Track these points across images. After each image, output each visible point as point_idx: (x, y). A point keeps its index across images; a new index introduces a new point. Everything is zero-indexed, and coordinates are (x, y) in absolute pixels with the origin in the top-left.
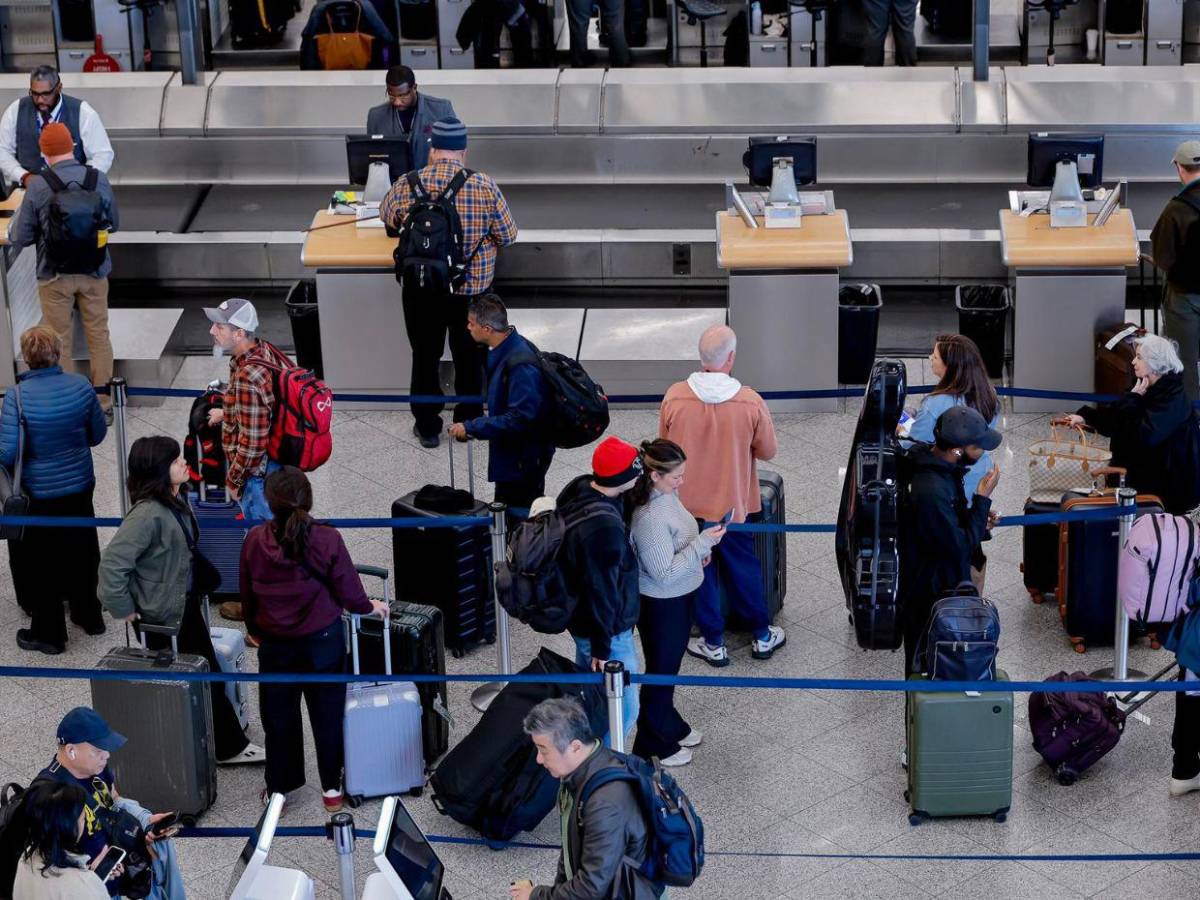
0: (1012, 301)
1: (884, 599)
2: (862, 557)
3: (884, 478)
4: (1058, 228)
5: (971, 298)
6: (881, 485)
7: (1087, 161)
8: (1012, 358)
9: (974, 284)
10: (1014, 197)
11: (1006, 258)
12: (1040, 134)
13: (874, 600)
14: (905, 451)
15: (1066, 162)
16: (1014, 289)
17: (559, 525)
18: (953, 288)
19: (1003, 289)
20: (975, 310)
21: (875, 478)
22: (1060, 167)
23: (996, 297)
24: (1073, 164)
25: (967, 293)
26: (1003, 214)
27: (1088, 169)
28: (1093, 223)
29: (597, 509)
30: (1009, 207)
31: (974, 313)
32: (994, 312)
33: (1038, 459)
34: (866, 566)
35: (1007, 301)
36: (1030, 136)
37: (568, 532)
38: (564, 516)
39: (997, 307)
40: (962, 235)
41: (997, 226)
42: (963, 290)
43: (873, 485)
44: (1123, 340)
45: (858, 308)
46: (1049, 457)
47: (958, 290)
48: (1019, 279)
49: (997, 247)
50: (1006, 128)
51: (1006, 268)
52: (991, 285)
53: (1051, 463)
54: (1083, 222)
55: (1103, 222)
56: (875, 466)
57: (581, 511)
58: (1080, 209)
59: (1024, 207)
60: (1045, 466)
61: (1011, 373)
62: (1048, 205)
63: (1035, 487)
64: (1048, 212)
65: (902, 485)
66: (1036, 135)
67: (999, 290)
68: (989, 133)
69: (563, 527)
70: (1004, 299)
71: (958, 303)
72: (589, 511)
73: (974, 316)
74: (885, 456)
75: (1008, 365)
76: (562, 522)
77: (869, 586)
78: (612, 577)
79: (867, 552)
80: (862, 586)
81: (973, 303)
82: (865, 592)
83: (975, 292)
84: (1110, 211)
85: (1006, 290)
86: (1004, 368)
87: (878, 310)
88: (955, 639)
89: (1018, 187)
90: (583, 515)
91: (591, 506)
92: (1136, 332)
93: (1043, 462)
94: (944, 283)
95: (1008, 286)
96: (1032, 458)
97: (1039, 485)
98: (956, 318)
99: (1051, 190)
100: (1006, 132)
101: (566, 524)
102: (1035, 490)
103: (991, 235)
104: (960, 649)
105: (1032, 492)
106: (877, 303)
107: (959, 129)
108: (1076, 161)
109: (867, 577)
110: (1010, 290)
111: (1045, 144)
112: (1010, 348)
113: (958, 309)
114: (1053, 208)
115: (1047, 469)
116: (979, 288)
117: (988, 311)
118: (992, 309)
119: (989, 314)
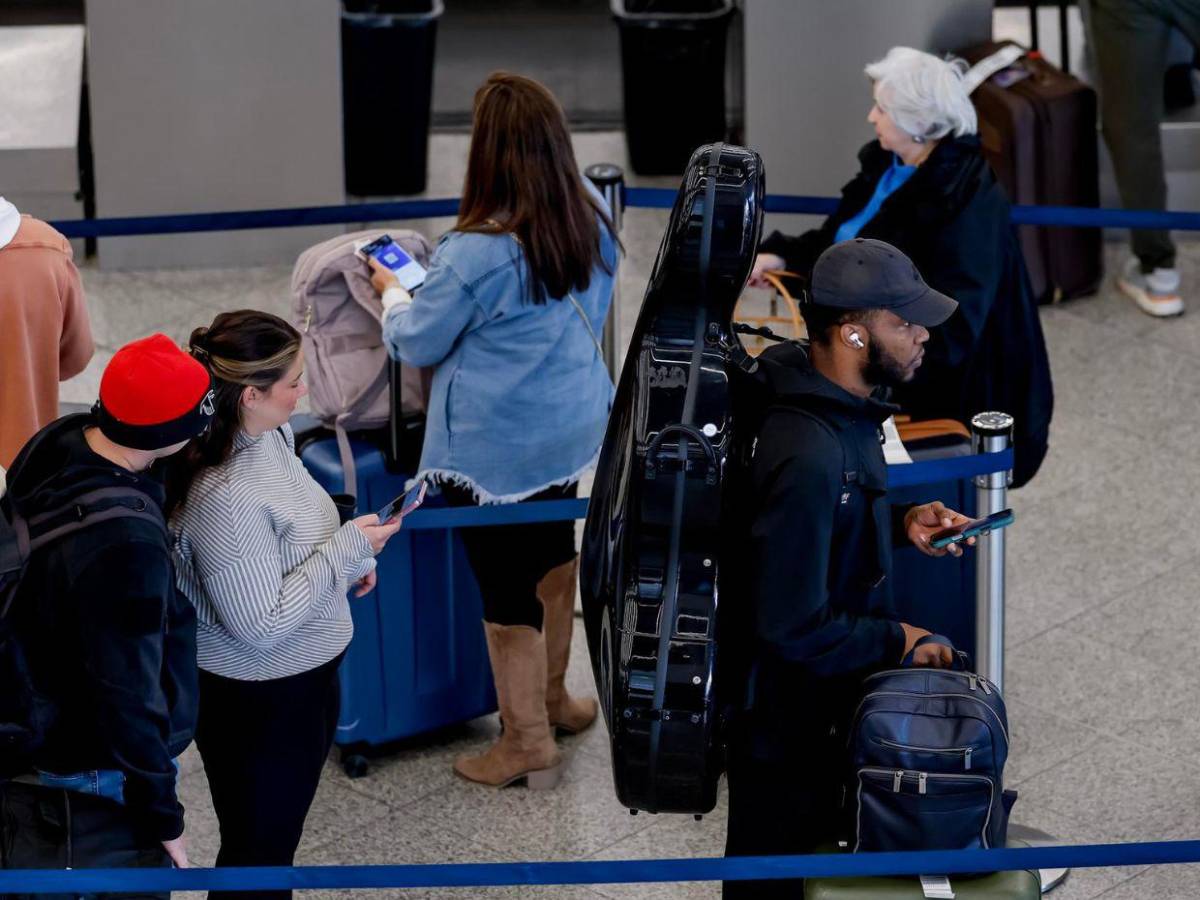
1: (682, 695)
2: (637, 599)
3: (700, 422)
6: (691, 438)
8: (741, 129)
13: (659, 702)
14: (751, 361)
17: (15, 537)
20: (654, 19)
21: (678, 419)
29: (105, 504)
31: (653, 25)
32: (701, 22)
34: (647, 620)
37: (38, 555)
38: (26, 517)
39: (706, 10)
43: (673, 437)
44: (990, 79)
45: (387, 20)
56: (680, 392)
57: (68, 506)
65: (738, 438)
69: (25, 544)
71: (617, 4)
72: (88, 510)
73: (654, 31)
74: (703, 375)
76: (21, 527)
77: (651, 667)
78: (145, 660)
79: (651, 588)
80: (634, 665)
81: (651, 2)
82: (640, 683)
87: (433, 24)
88: (899, 765)
90: (71, 516)
91: (90, 498)
98: (612, 39)
101: (33, 535)
104: (910, 787)
106: (429, 7)
109: (645, 646)
113: (617, 19)
117: (685, 21)
118: (696, 16)
119: (687, 27)
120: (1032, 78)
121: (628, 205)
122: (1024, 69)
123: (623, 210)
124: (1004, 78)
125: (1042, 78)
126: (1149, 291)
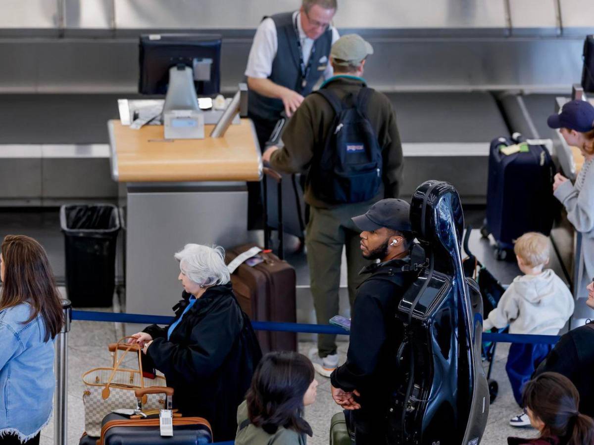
0: (123, 222)
4: (173, 140)
5: (78, 219)
7: (203, 67)
8: (124, 285)
9: (80, 204)
10: (125, 107)
11: (116, 173)
12: (153, 37)
15: (181, 68)
16: (125, 209)
18: (57, 209)
19: (111, 209)
20: (82, 232)
22: (174, 73)
23: (105, 218)
24: (188, 71)
25: (73, 214)
26: (112, 125)
27: (206, 76)
28: (211, 135)
30: (118, 118)
31: (81, 235)
32: (105, 234)
33: (92, 390)
35: (117, 222)
36: (141, 39)
39: (107, 228)
40: (67, 151)
41: (105, 139)
42: (68, 210)
44: (244, 263)
46: (103, 388)
47: (63, 211)
48: (130, 195)
49: (105, 164)
50: (114, 33)
51: (115, 185)
52: (100, 205)
53: (106, 394)
54: (200, 134)
55: (222, 134)
58: (196, 119)
59: (136, 117)
60: (100, 397)
61: (122, 302)
62: (162, 114)
63: (90, 421)
64: (162, 122)
66: (148, 38)
67: (109, 210)
68: (95, 38)
70: (114, 220)
71: (64, 225)
73: (82, 238)
75: (119, 293)
81: (80, 224)
83: (82, 213)
84: (229, 122)
85: (116, 211)
86: (115, 296)
89: (130, 97)
92: (259, 253)
93: (97, 393)
94: (47, 204)
95: (118, 207)
96: (86, 389)
97: (94, 418)
98: (61, 242)
99: (164, 98)
100: (114, 37)
102: (90, 423)
103: (98, 151)
105: (87, 425)
107: (61, 33)
108: (191, 65)
110: (121, 210)
111: (158, 47)
112: (122, 274)
113: (63, 231)
114: (167, 117)
115: (102, 401)
116: (87, 209)
117: (97, 233)
118: (102, 231)
119: (97, 236)
120: (265, 262)
121: (73, 319)
122: (261, 258)
123: (70, 322)
124: (252, 262)
125: (270, 262)
126: (324, 365)
